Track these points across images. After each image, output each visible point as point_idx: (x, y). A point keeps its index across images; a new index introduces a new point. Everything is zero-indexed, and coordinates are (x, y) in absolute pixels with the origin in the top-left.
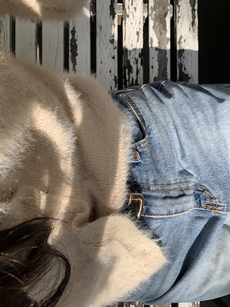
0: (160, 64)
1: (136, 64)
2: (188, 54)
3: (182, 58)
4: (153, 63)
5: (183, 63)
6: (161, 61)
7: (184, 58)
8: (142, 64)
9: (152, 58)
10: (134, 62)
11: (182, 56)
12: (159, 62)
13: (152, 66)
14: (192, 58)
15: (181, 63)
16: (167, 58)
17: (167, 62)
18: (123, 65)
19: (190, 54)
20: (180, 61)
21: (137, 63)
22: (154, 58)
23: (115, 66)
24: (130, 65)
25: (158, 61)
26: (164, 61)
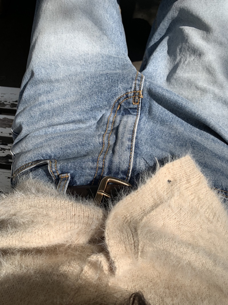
0: (8, 126)
1: (5, 151)
2: (3, 97)
3: (5, 103)
4: (6, 133)
5: (10, 103)
6: (6, 124)
7: (6, 101)
8: (7, 145)
9: (2, 133)
10: (3, 152)
11: (3, 103)
12: (7, 127)
13: (9, 134)
14: (7, 94)
15: (10, 104)
16: (3, 118)
17: (7, 118)
18: (4, 163)
19: (3, 95)
20: (8, 106)
21: (4, 149)
22: (1, 131)
23: (4, 172)
24: (5, 156)
25: (5, 128)
26: (6, 121)
